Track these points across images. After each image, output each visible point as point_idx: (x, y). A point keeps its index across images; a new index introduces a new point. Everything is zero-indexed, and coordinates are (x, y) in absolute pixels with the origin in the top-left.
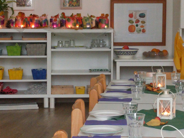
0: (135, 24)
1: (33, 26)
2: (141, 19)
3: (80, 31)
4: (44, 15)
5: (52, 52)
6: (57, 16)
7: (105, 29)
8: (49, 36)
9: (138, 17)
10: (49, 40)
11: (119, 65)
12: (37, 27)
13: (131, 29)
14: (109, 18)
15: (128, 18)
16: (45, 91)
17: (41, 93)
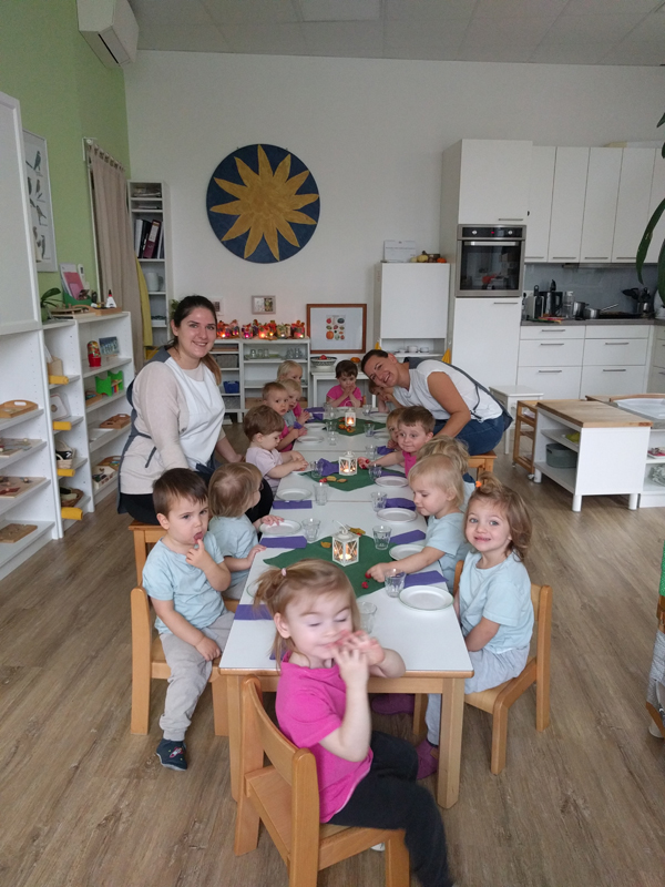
0: (333, 330)
1: (224, 336)
2: (340, 325)
3: (274, 342)
4: (235, 321)
5: (245, 364)
6: (249, 325)
7: (301, 339)
8: (241, 347)
9: (337, 323)
10: (241, 352)
11: (316, 378)
12: (228, 337)
13: (329, 336)
14: (305, 326)
15: (326, 324)
16: (239, 406)
17: (234, 407)
